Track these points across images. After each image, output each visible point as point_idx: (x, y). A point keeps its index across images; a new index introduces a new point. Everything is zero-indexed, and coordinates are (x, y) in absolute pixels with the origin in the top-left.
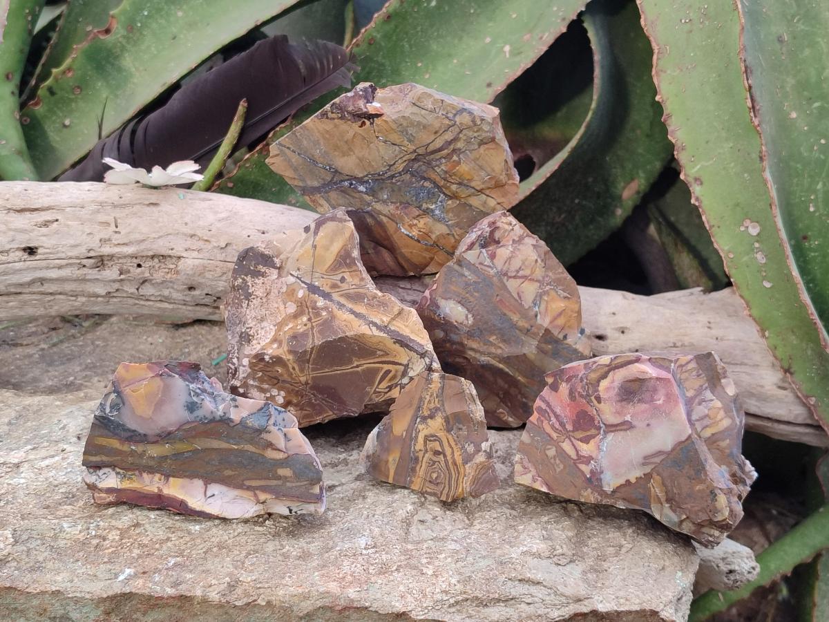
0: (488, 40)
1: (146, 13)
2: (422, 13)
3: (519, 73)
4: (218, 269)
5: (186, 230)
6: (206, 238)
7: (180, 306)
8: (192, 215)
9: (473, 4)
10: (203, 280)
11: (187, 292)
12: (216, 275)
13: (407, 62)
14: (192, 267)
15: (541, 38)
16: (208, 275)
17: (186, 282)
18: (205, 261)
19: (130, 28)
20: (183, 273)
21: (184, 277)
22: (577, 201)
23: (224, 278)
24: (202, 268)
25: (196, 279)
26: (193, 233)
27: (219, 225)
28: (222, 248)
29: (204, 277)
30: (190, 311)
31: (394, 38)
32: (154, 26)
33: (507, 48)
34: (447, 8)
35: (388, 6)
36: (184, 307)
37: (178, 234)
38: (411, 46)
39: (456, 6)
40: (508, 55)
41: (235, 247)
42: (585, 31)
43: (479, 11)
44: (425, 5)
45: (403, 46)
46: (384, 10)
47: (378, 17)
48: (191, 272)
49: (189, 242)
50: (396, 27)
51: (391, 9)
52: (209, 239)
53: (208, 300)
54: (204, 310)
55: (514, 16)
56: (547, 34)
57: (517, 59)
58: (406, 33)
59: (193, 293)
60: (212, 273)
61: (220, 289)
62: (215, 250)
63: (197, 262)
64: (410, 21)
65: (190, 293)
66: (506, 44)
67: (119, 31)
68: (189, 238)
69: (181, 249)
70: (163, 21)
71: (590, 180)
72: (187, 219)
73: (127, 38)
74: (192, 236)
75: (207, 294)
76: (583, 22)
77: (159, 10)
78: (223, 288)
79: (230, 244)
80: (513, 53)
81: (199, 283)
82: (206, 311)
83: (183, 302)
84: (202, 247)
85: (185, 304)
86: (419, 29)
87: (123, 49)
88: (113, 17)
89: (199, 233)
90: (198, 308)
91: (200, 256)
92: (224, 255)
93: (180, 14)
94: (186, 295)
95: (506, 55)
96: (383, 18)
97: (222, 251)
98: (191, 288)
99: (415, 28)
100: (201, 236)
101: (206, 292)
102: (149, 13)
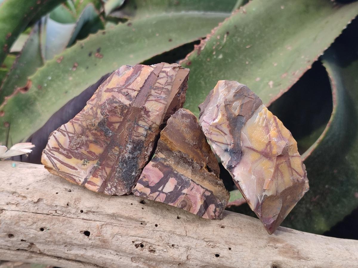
0: (258, 79)
1: (50, 78)
2: (213, 63)
3: (279, 95)
4: (30, 219)
5: (9, 188)
6: (23, 195)
7: (6, 251)
8: (17, 178)
9: (247, 59)
10: (18, 229)
11: (8, 239)
12: (28, 224)
13: (203, 94)
14: (10, 217)
15: (294, 74)
16: (22, 224)
17: (5, 229)
18: (20, 213)
19: (40, 87)
20: (3, 222)
21: (5, 225)
22: (327, 186)
23: (34, 226)
24: (17, 218)
25: (12, 227)
26: (14, 190)
27: (36, 185)
28: (35, 203)
29: (19, 226)
30: (13, 254)
31: (194, 77)
32: (55, 86)
33: (271, 83)
34: (230, 60)
35: (189, 56)
36: (9, 252)
37: (3, 191)
38: (206, 83)
39: (236, 60)
40: (271, 87)
41: (45, 202)
42: (324, 68)
43: (252, 63)
44: (215, 57)
45: (200, 83)
46: (186, 58)
47: (182, 63)
48: (9, 222)
49: (10, 198)
50: (195, 70)
51: (191, 58)
52: (26, 195)
53: (24, 245)
54: (23, 254)
55: (275, 65)
56: (297, 71)
57: (278, 88)
58: (203, 75)
59: (12, 239)
60: (25, 222)
61: (31, 236)
62: (30, 204)
63: (14, 213)
64: (205, 67)
65: (9, 239)
66: (270, 80)
67: (33, 89)
68: (11, 195)
69: (3, 203)
70: (60, 83)
71: (335, 171)
72: (11, 181)
73: (38, 93)
74: (13, 193)
75: (22, 240)
76: (322, 63)
77: (58, 76)
78: (33, 235)
79: (42, 199)
80: (275, 85)
81: (15, 230)
82: (24, 255)
83: (7, 247)
84: (20, 201)
85: (9, 249)
86: (211, 72)
87: (35, 99)
88: (30, 80)
89: (19, 191)
90: (19, 253)
91: (17, 209)
92: (36, 208)
93: (71, 78)
94: (7, 241)
95: (270, 87)
96: (186, 64)
97: (35, 205)
98: (11, 236)
99: (208, 72)
100: (20, 193)
101: (21, 238)
102: (52, 78)
